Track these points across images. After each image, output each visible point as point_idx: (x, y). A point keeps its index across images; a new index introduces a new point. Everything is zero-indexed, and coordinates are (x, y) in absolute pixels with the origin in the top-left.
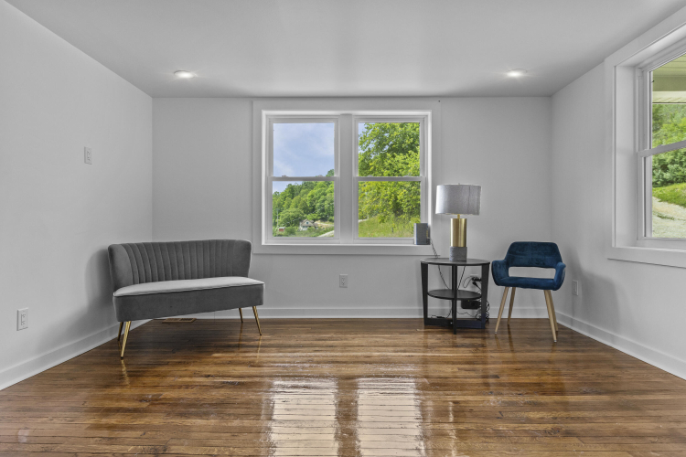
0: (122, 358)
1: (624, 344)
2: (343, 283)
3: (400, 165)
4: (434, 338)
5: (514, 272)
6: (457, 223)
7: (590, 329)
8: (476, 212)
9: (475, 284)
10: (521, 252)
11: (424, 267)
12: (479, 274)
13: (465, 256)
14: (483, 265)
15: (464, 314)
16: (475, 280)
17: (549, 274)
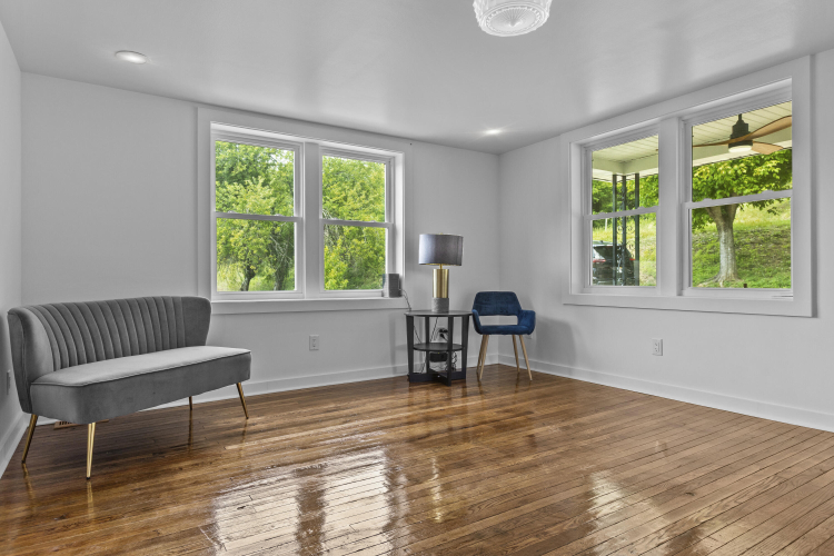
0: (88, 479)
1: (581, 374)
2: (313, 345)
3: (232, 198)
4: (420, 395)
5: (485, 321)
6: (440, 273)
7: (549, 367)
8: (458, 263)
9: (442, 336)
10: (486, 302)
11: (410, 319)
12: (445, 326)
13: (448, 307)
14: (462, 316)
15: (437, 367)
16: (442, 332)
17: (512, 320)
